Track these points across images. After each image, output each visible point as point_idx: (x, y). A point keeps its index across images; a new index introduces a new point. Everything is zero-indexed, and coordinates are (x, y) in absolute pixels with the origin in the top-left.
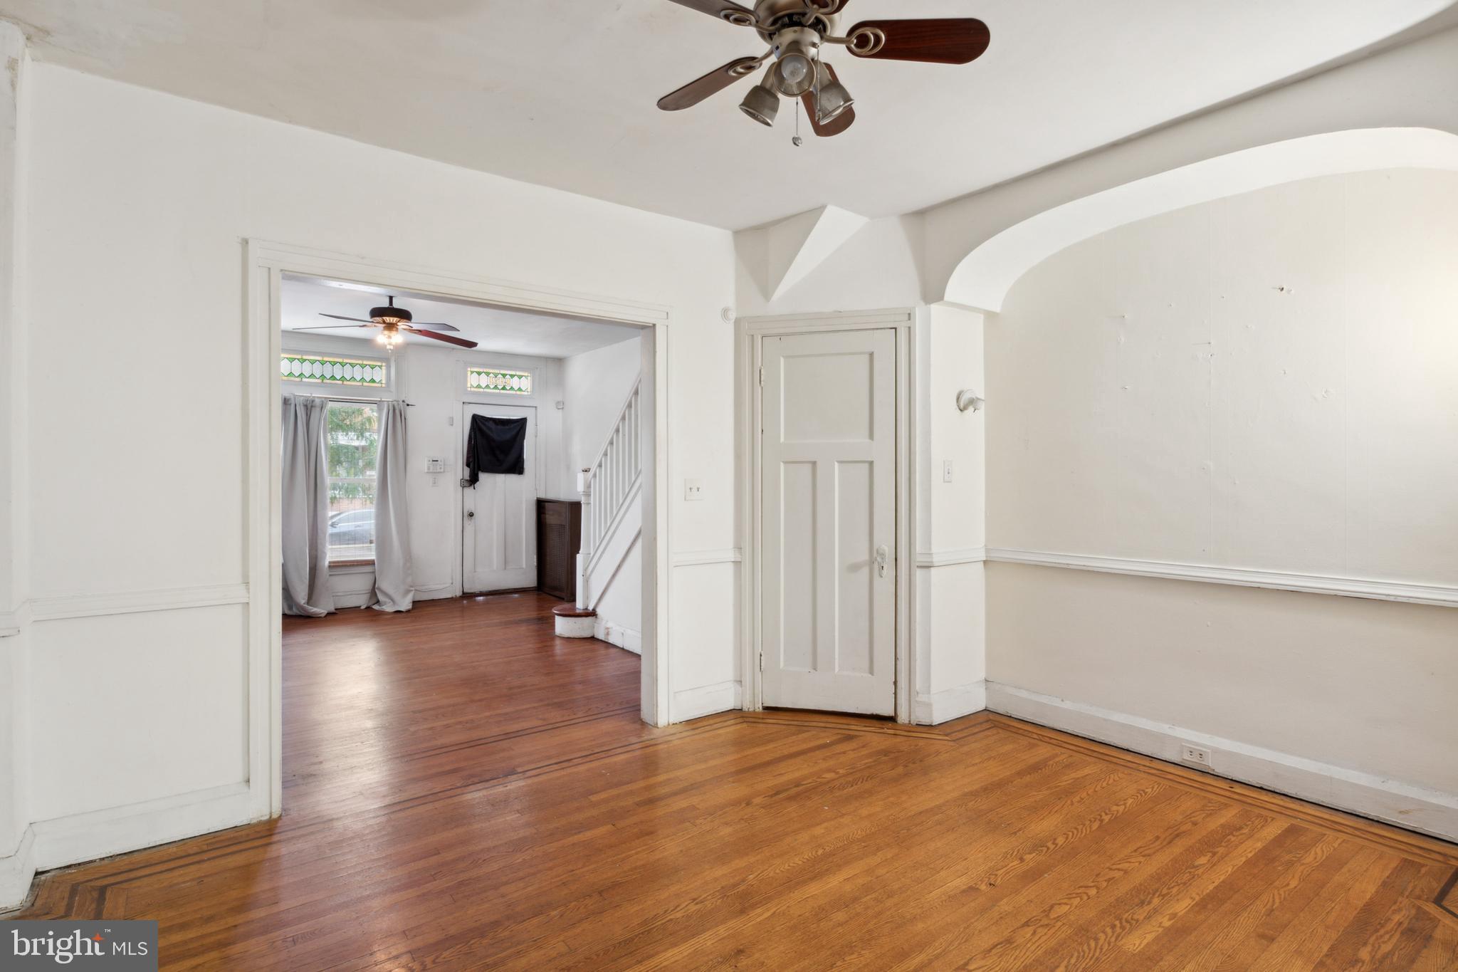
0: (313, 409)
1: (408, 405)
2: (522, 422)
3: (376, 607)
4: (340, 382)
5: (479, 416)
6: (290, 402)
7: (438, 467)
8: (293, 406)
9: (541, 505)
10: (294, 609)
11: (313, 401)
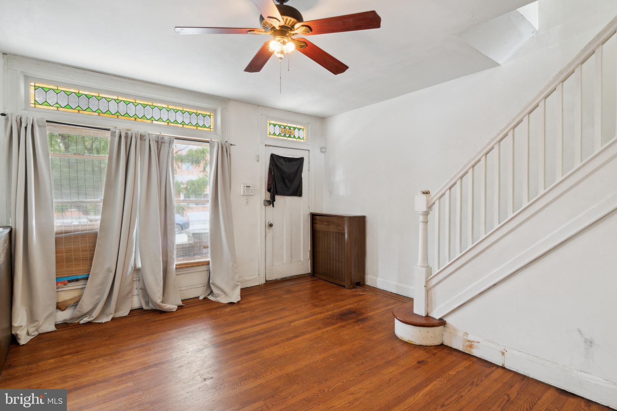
0: (163, 144)
1: (231, 145)
2: (301, 160)
3: (211, 298)
4: (181, 126)
5: (275, 155)
6: (144, 138)
7: (250, 191)
8: (147, 141)
9: (314, 217)
10: (151, 305)
11: (163, 138)
